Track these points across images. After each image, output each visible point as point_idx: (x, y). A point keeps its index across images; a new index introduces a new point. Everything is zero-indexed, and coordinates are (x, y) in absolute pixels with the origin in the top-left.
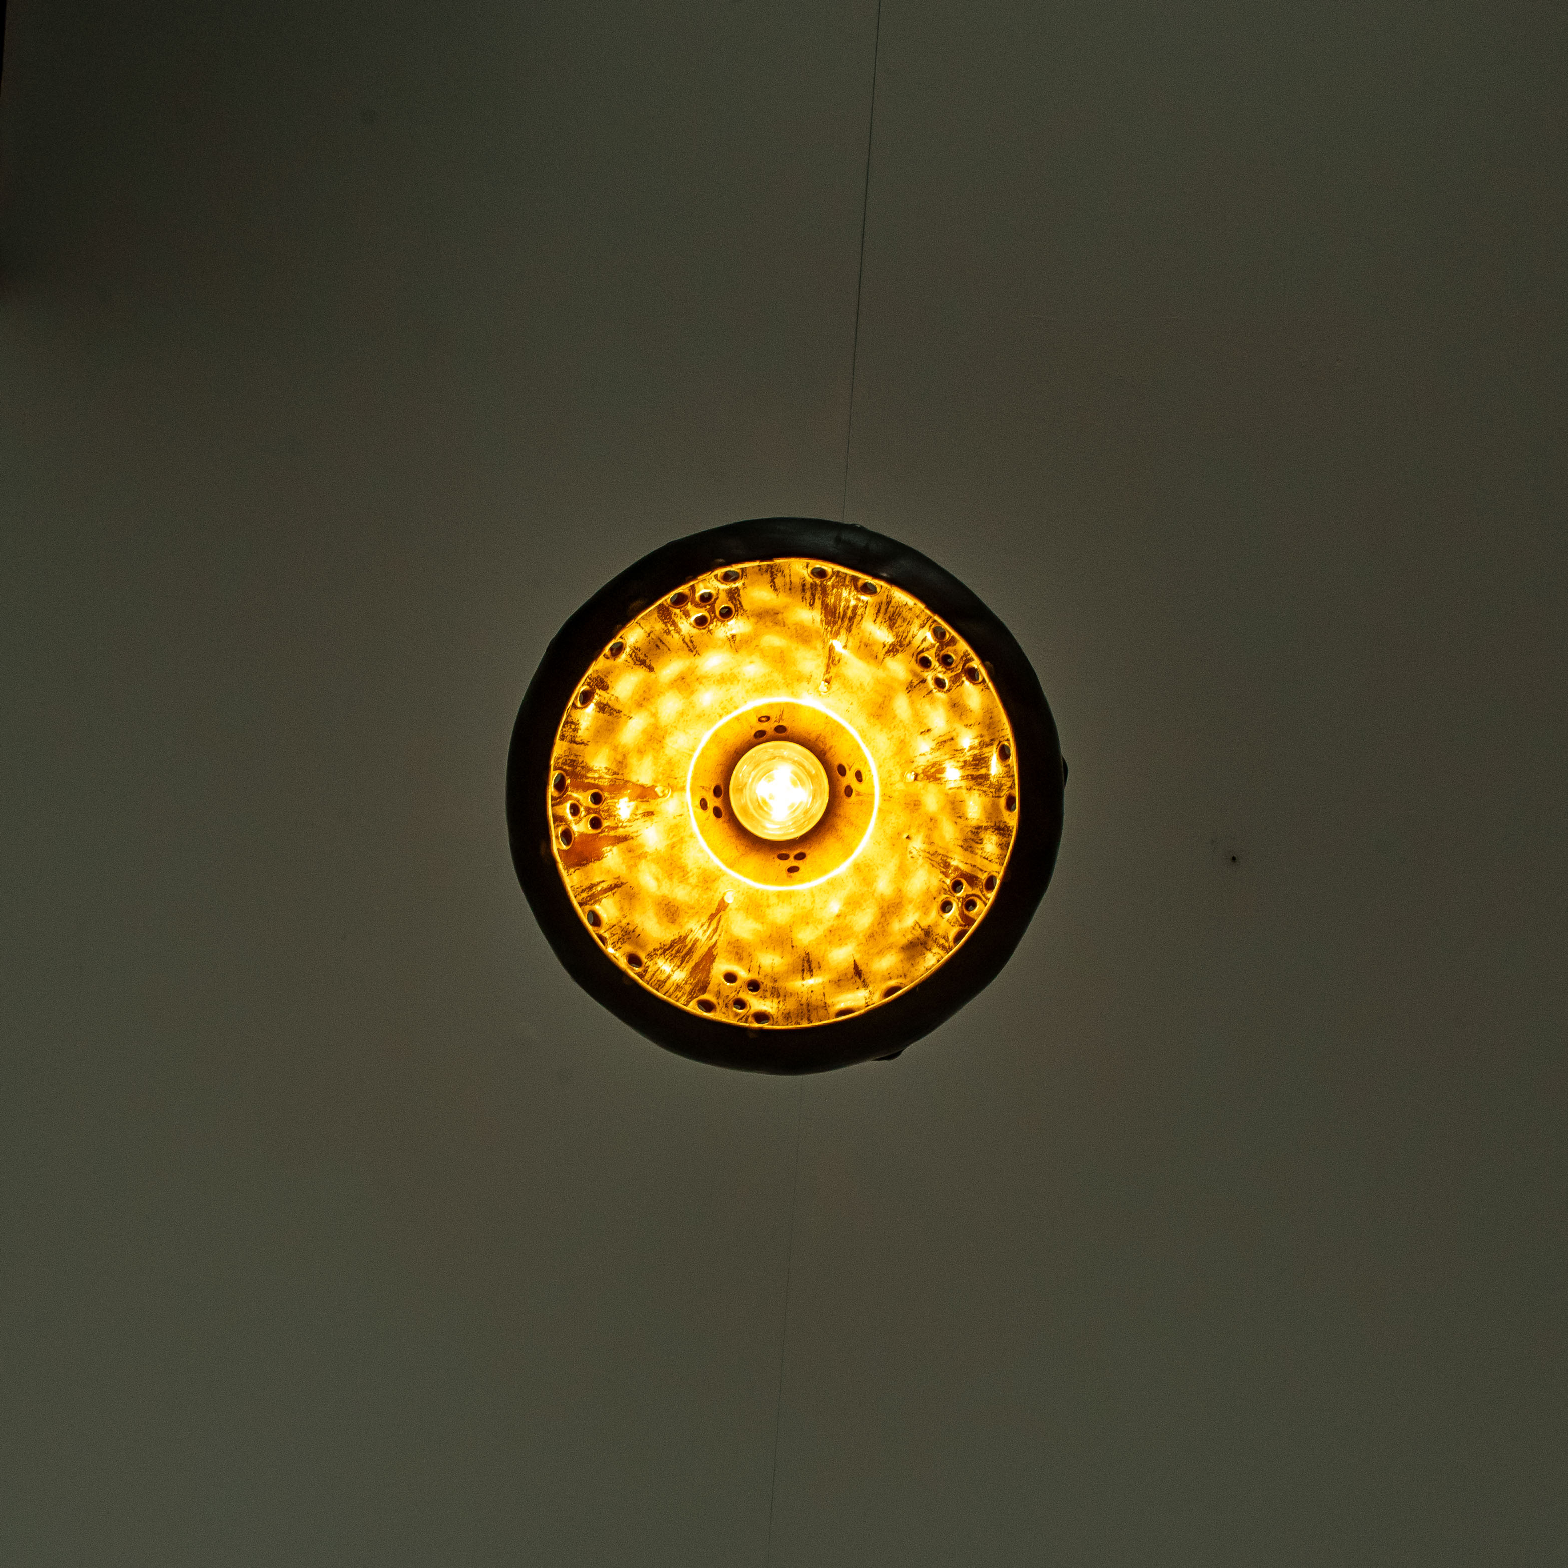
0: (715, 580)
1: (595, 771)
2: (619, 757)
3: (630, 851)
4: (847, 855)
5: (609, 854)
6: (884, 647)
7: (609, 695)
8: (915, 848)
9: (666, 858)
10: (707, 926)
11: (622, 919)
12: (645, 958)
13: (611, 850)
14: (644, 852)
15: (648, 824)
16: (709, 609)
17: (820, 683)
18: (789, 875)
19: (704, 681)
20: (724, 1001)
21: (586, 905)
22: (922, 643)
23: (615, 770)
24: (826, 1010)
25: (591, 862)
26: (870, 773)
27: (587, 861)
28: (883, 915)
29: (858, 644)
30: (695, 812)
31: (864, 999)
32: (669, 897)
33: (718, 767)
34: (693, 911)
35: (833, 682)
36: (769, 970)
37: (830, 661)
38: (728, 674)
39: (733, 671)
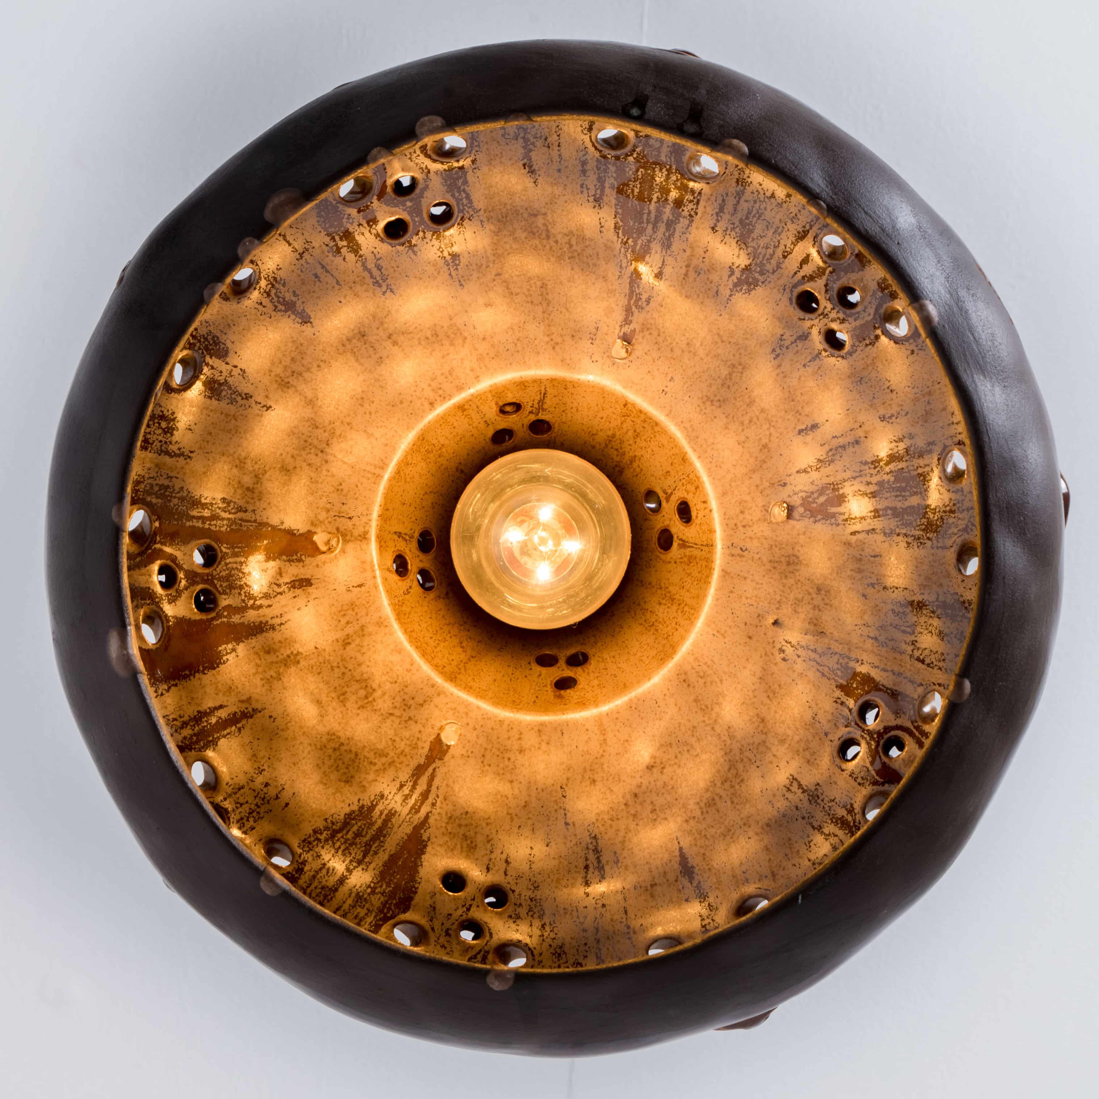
0: (422, 156)
1: (204, 506)
2: (247, 480)
3: (268, 652)
4: (664, 657)
5: (231, 657)
6: (730, 276)
7: (229, 367)
8: (790, 643)
9: (335, 664)
10: (410, 788)
11: (255, 776)
12: (299, 847)
13: (234, 650)
14: (295, 652)
15: (301, 601)
16: (410, 207)
17: (614, 343)
18: (558, 693)
19: (401, 339)
20: (443, 924)
21: (190, 750)
22: (801, 268)
23: (241, 503)
24: (630, 939)
25: (198, 671)
26: (705, 505)
27: (190, 671)
28: (732, 765)
29: (683, 271)
30: (385, 580)
31: (700, 919)
32: (341, 734)
33: (426, 496)
34: (384, 760)
35: (638, 338)
36: (525, 867)
37: (632, 302)
38: (445, 328)
39: (454, 321)
